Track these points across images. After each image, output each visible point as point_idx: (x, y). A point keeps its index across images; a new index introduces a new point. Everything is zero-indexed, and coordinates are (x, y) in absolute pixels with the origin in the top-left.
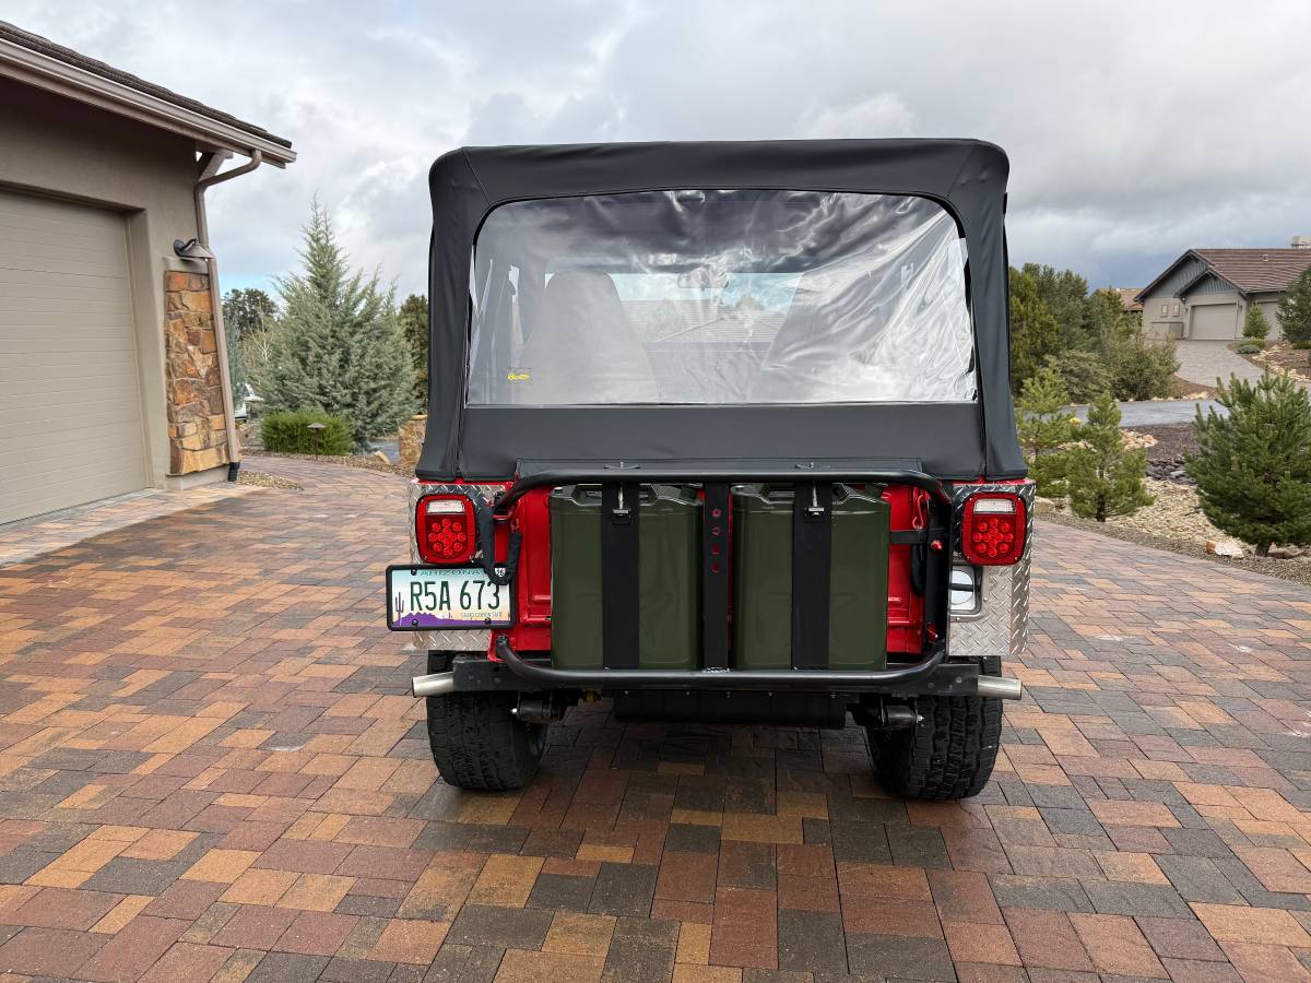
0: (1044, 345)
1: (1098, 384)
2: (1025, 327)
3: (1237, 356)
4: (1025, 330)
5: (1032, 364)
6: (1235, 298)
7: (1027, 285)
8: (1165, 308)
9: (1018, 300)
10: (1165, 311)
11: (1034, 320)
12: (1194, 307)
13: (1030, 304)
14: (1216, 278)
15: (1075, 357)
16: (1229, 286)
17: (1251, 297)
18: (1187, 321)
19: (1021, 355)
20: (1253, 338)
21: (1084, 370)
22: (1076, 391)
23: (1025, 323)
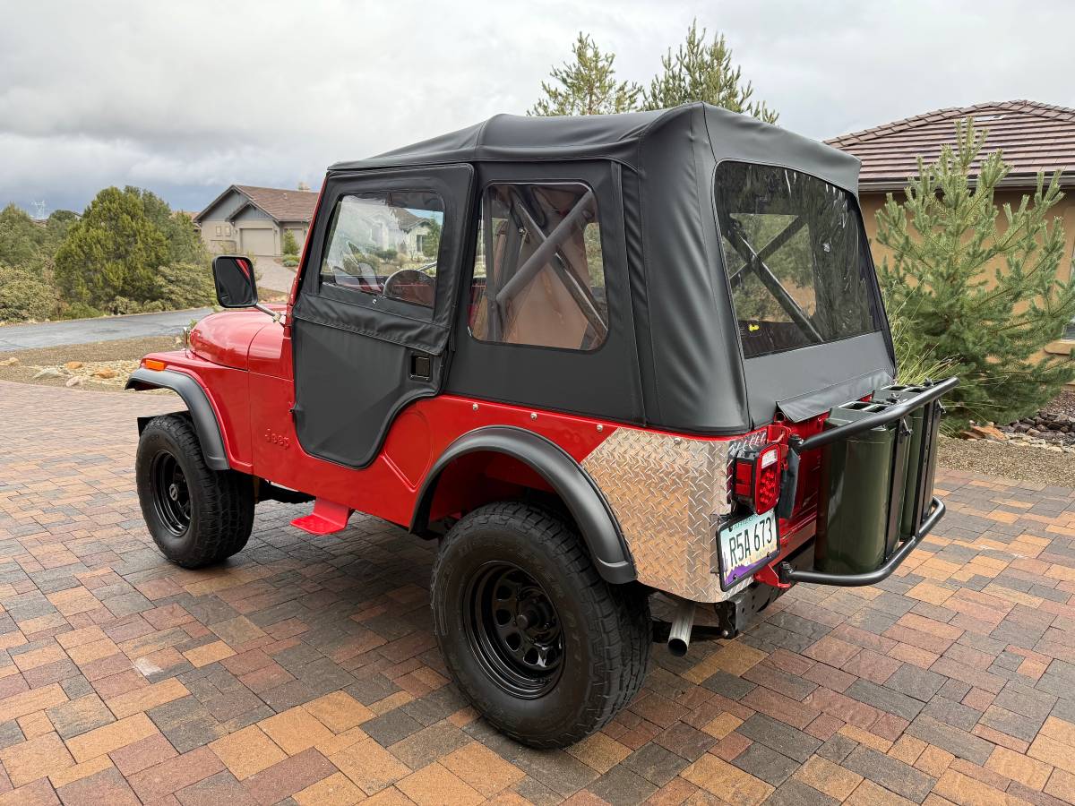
0: (157, 257)
1: (205, 291)
2: (139, 242)
3: (285, 268)
4: (140, 245)
5: (150, 274)
6: (272, 225)
7: (135, 205)
8: (218, 229)
9: (129, 217)
10: (219, 231)
11: (146, 235)
12: (241, 229)
13: (140, 221)
14: (255, 208)
15: (185, 269)
16: (266, 215)
17: (282, 224)
18: (237, 240)
19: (139, 266)
20: (290, 256)
21: (194, 280)
22: (190, 297)
23: (138, 238)
